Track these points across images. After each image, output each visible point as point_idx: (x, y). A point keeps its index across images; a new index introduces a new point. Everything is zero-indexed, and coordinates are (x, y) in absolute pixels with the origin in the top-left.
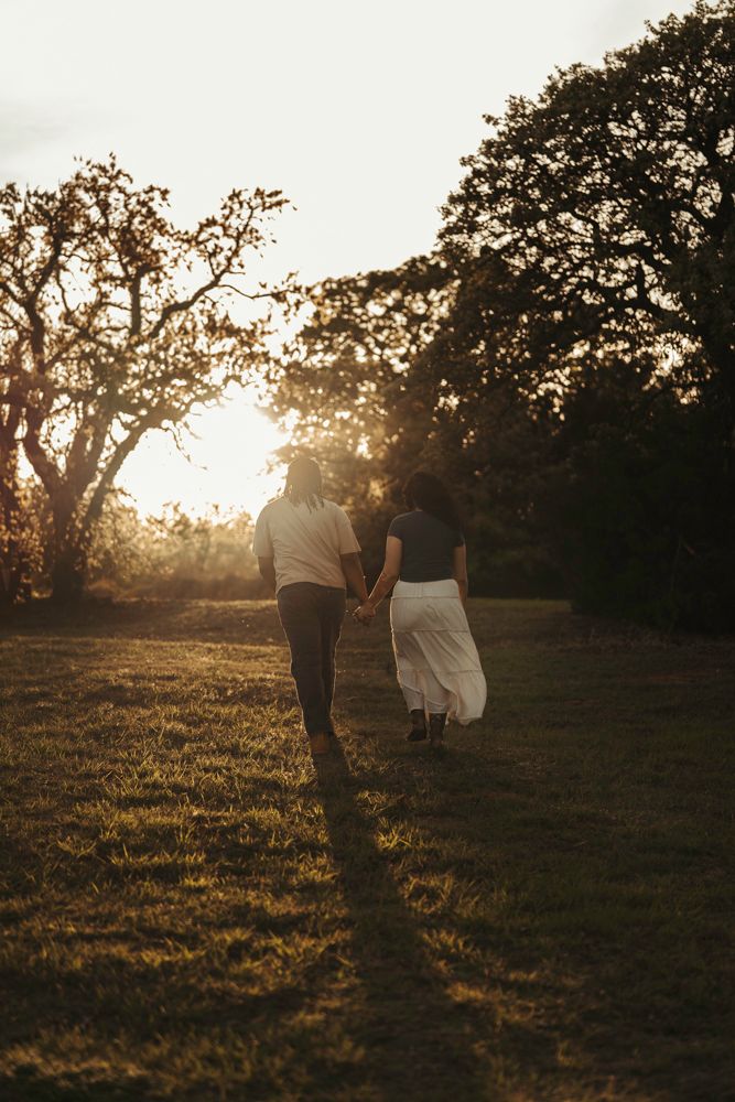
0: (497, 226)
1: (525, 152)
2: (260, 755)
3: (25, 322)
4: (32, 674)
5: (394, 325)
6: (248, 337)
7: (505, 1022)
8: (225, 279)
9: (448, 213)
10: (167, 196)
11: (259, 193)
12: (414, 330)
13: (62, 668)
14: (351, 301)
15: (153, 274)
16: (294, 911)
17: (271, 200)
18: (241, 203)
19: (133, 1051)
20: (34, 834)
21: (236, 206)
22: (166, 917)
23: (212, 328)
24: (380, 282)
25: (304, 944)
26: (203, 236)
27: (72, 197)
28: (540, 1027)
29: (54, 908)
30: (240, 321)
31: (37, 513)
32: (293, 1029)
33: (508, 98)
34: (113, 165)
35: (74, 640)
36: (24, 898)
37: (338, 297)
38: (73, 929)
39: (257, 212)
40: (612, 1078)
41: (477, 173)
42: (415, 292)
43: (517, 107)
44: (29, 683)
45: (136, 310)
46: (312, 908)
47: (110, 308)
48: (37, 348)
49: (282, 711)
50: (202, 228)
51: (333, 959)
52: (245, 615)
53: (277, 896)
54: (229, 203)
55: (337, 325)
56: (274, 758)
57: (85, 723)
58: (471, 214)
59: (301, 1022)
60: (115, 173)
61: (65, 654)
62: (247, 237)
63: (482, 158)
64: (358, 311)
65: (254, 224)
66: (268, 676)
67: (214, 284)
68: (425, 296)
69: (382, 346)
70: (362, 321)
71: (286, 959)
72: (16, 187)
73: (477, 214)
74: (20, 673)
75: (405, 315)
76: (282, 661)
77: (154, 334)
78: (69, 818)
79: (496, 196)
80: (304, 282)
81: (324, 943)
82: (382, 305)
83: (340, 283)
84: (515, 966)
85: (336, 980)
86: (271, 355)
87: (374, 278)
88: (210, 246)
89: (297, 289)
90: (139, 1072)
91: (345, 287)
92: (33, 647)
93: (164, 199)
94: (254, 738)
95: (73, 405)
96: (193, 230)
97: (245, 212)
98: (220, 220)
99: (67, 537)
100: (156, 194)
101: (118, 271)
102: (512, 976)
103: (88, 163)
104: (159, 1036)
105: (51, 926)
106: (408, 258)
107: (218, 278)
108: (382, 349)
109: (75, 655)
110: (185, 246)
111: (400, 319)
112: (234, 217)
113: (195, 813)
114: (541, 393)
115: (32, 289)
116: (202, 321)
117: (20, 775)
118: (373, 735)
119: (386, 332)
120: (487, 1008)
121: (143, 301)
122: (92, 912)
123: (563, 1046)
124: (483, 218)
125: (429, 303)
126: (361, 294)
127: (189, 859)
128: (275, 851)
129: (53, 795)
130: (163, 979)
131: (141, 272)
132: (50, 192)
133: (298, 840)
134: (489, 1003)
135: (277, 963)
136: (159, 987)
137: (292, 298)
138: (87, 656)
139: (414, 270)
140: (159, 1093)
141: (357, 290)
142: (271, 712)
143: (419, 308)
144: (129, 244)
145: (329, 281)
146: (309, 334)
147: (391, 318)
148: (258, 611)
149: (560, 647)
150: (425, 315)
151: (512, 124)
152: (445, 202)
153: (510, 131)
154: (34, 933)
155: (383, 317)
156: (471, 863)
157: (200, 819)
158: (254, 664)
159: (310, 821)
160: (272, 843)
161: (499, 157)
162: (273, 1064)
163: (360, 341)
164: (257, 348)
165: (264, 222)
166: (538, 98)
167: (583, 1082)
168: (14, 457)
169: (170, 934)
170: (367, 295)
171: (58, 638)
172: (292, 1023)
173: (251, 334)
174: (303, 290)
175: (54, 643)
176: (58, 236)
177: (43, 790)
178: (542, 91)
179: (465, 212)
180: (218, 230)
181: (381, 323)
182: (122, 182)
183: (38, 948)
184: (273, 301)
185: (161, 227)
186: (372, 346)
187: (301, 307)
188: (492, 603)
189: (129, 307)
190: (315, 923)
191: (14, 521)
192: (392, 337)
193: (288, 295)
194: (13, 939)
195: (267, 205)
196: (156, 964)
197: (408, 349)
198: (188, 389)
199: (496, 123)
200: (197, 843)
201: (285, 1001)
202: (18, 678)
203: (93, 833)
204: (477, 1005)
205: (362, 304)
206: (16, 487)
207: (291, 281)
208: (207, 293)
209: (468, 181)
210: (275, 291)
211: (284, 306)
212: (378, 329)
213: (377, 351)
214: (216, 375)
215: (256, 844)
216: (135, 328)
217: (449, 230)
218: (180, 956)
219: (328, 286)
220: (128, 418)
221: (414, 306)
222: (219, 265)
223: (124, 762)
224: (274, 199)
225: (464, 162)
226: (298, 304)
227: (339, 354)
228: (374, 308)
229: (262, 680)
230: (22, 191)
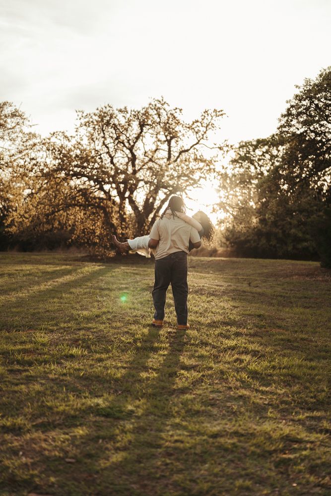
0: (300, 126)
1: (311, 99)
2: (196, 312)
3: (130, 156)
4: (124, 280)
5: (265, 159)
6: (209, 163)
7: (253, 402)
8: (202, 141)
9: (280, 120)
10: (182, 111)
11: (215, 111)
12: (273, 161)
13: (134, 279)
14: (249, 149)
15: (176, 139)
16: (194, 364)
17: (219, 113)
18: (208, 115)
19: (131, 402)
20: (113, 334)
21: (206, 115)
22: (151, 363)
23: (196, 159)
24: (261, 143)
25: (194, 374)
26: (193, 127)
27: (147, 112)
28: (265, 404)
29: (115, 358)
30: (207, 157)
31: (132, 224)
32: (183, 399)
33: (304, 79)
34: (162, 100)
35: (141, 269)
36: (106, 354)
37: (245, 148)
38: (120, 365)
39: (214, 118)
40: (284, 421)
41: (292, 106)
42: (273, 147)
43: (308, 82)
44: (122, 284)
45: (169, 151)
46: (200, 363)
47: (161, 150)
48: (134, 165)
49: (207, 297)
50: (193, 124)
51: (202, 379)
52: (203, 263)
53: (190, 358)
54: (204, 114)
55: (244, 158)
56: (201, 313)
57: (138, 298)
58: (289, 120)
59: (187, 397)
60: (163, 103)
61: (137, 274)
62: (210, 126)
63: (294, 100)
64: (252, 153)
65: (213, 122)
66: (206, 285)
67: (197, 143)
68: (277, 148)
69: (261, 166)
70: (253, 157)
71: (187, 378)
72: (127, 108)
73: (292, 121)
74: (120, 280)
75: (270, 155)
76: (213, 280)
77: (176, 161)
78: (126, 330)
79: (299, 114)
80: (230, 143)
81: (201, 374)
82: (260, 151)
83: (246, 143)
84: (264, 385)
85: (202, 386)
86: (216, 170)
87: (259, 141)
88: (196, 129)
89: (227, 146)
90: (132, 408)
91: (248, 144)
92: (126, 271)
93: (181, 112)
94: (195, 306)
95: (145, 185)
96: (191, 123)
97: (210, 118)
98: (200, 120)
99: (142, 232)
100: (178, 111)
101: (164, 138)
102: (261, 389)
103: (154, 99)
104: (140, 398)
105: (113, 363)
106: (271, 134)
107: (199, 141)
108: (260, 167)
109: (140, 275)
110: (188, 129)
111: (268, 156)
112: (205, 119)
113: (169, 331)
114: (319, 185)
115: (132, 144)
116: (193, 156)
117: (113, 314)
118: (237, 307)
119: (262, 161)
120: (249, 398)
121: (172, 149)
122: (127, 360)
123: (270, 410)
124: (294, 122)
125: (279, 151)
126: (253, 147)
127: (163, 345)
128: (193, 345)
129: (123, 322)
130: (146, 382)
131: (172, 138)
132: (139, 110)
133: (201, 341)
134: (250, 396)
135: (184, 380)
136: (144, 384)
137: (225, 149)
138: (144, 275)
139: (273, 138)
140: (137, 414)
141: (252, 145)
142: (204, 298)
143: (275, 152)
144: (167, 128)
145: (242, 142)
146: (234, 161)
147: (264, 156)
148: (209, 262)
149: (314, 279)
150: (277, 155)
151: (305, 88)
152: (280, 117)
153: (305, 91)
154: (107, 365)
155: (261, 156)
156: (258, 352)
157: (170, 333)
158: (203, 281)
159: (207, 335)
160: (192, 342)
161: (300, 100)
162: (174, 409)
163: (253, 164)
164: (212, 167)
165: (217, 121)
166: (316, 79)
167: (274, 422)
168: (125, 203)
169: (151, 368)
170: (256, 147)
171: (135, 268)
172: (183, 397)
173: (211, 162)
174: (230, 146)
175: (134, 270)
176: (142, 125)
177: (120, 320)
178: (317, 76)
179: (287, 120)
180: (199, 124)
181: (261, 158)
182: (165, 106)
183: (108, 369)
184: (219, 150)
185: (178, 123)
186: (257, 166)
187: (228, 153)
188: (293, 262)
189: (167, 150)
190: (200, 368)
191: (123, 226)
192: (264, 163)
193: (224, 148)
194: (100, 366)
195: (218, 115)
196: (144, 377)
197: (270, 168)
198: (187, 181)
199: (299, 88)
200: (167, 340)
201: (184, 391)
202: (119, 282)
203: (133, 335)
204: (246, 396)
205: (254, 151)
206: (125, 214)
207: (225, 143)
208: (195, 146)
209: (289, 110)
210: (220, 146)
211: (222, 152)
212: (259, 160)
213: (259, 168)
214: (196, 176)
215: (188, 342)
216: (169, 158)
217: (281, 127)
218: (152, 375)
219: (241, 144)
220: (166, 191)
221: (273, 152)
222: (199, 137)
223: (148, 312)
224: (221, 113)
225: (287, 102)
226: (227, 151)
227: (245, 169)
228: (258, 152)
229: (203, 286)
230: (129, 110)
